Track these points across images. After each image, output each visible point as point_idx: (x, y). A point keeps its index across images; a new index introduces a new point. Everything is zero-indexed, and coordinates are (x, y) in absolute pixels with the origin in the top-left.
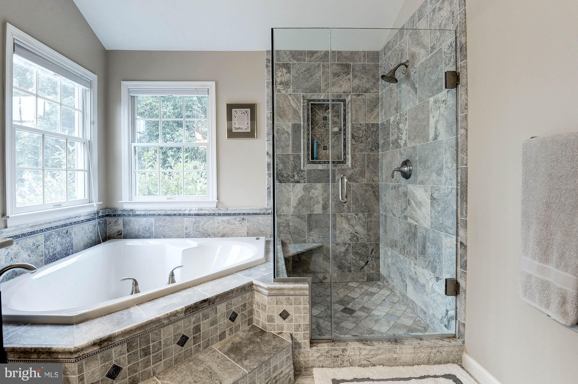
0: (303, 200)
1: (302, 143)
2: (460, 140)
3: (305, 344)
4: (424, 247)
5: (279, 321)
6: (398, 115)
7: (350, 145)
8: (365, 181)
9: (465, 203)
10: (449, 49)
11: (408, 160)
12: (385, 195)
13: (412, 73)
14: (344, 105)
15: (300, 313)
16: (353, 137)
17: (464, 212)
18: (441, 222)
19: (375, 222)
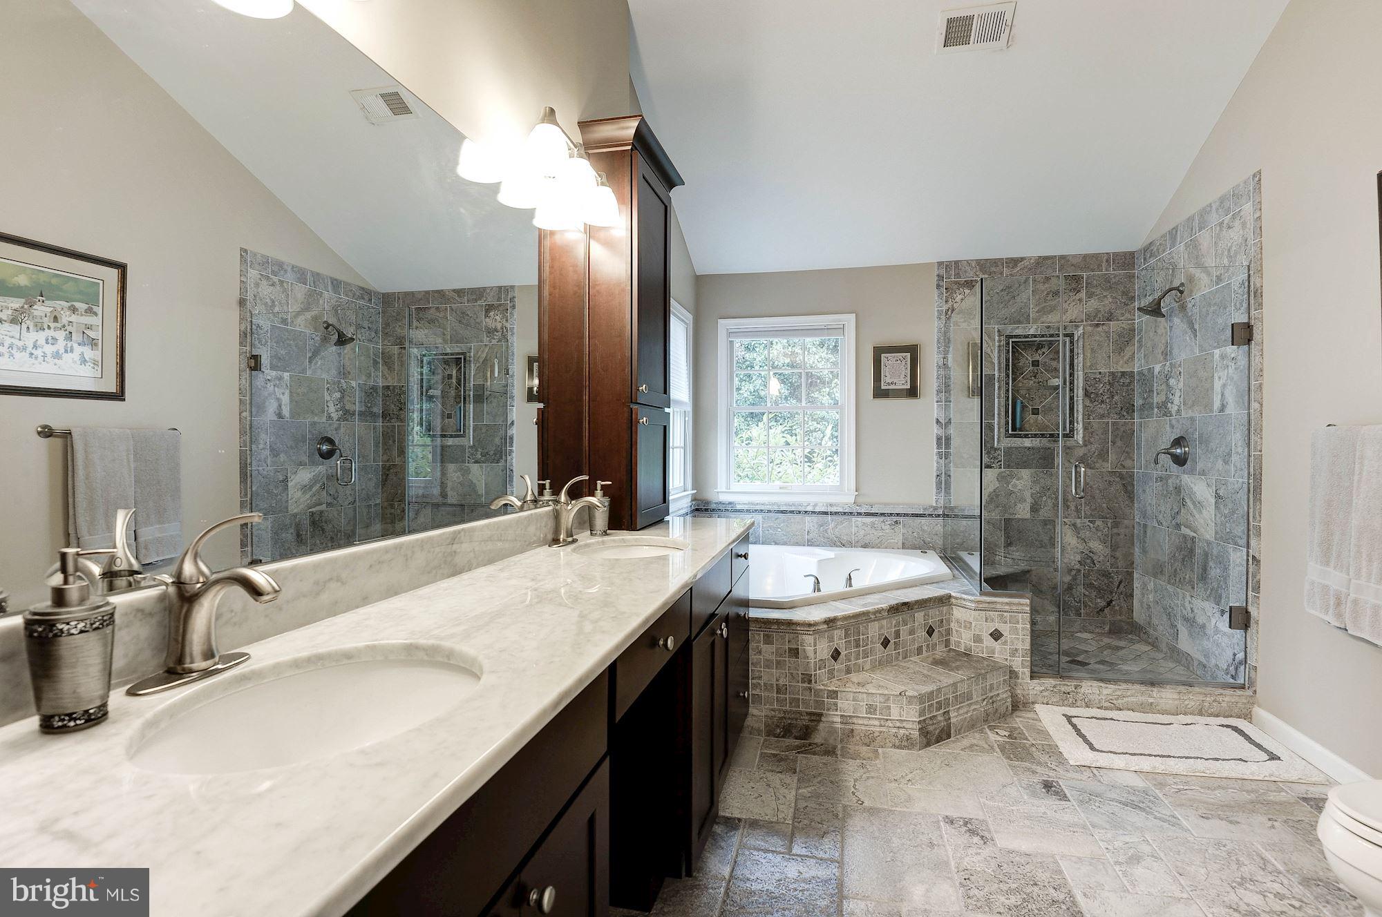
0: (997, 496)
1: (996, 405)
2: (1252, 417)
3: (1023, 673)
4: (1205, 569)
5: (988, 642)
6: (1168, 363)
7: (1081, 407)
8: (1108, 466)
9: (1258, 503)
10: (1240, 287)
11: (1182, 438)
12: (1144, 491)
13: (1190, 305)
14: (1072, 342)
15: (1018, 634)
16: (1087, 394)
17: (1257, 514)
18: (1228, 530)
19: (1126, 535)
